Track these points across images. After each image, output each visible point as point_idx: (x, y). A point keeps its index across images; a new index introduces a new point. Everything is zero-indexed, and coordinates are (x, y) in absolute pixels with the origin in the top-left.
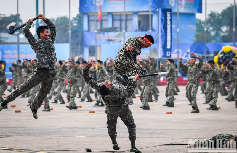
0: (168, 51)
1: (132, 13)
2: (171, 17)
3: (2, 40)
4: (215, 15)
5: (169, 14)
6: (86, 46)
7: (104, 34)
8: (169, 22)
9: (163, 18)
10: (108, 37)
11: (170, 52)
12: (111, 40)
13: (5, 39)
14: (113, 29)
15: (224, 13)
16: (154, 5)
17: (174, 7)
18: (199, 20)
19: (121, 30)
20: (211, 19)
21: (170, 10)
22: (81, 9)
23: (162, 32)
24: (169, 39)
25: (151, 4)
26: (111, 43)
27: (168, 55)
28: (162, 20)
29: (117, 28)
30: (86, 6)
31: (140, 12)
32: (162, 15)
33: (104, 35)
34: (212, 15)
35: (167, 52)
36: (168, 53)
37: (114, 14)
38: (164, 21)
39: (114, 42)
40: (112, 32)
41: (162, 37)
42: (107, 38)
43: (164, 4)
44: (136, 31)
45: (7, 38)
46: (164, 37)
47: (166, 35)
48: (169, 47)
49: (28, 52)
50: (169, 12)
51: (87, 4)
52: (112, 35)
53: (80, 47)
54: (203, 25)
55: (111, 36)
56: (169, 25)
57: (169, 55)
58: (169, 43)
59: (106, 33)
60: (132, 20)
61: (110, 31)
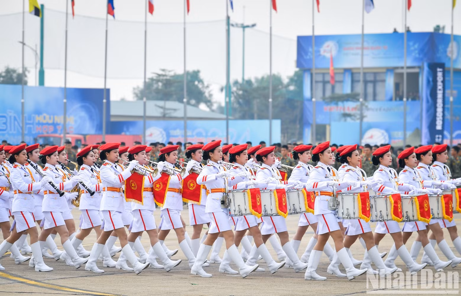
0: (439, 134)
1: (384, 70)
2: (444, 76)
3: (167, 114)
5: (440, 71)
6: (308, 124)
7: (337, 104)
8: (440, 85)
9: (431, 79)
10: (344, 109)
11: (440, 136)
12: (349, 115)
13: (172, 111)
14: (352, 97)
16: (421, 56)
17: (456, 60)
19: (365, 98)
21: (442, 66)
22: (299, 63)
23: (428, 101)
24: (439, 114)
25: (417, 56)
26: (349, 119)
27: (437, 140)
28: (428, 82)
29: (358, 95)
30: (308, 57)
31: (397, 68)
32: (429, 73)
33: (337, 107)
35: (437, 136)
36: (439, 138)
37: (354, 71)
38: (431, 83)
39: (353, 117)
40: (352, 101)
41: (428, 111)
42: (342, 112)
43: (439, 55)
44: (391, 100)
45: (175, 110)
46: (432, 110)
47: (436, 108)
48: (439, 127)
49: (209, 134)
50: (440, 68)
51: (309, 54)
52: (350, 106)
53: (298, 126)
55: (348, 108)
56: (440, 90)
57: (440, 140)
58: (440, 120)
59: (340, 104)
60: (384, 81)
61: (347, 100)
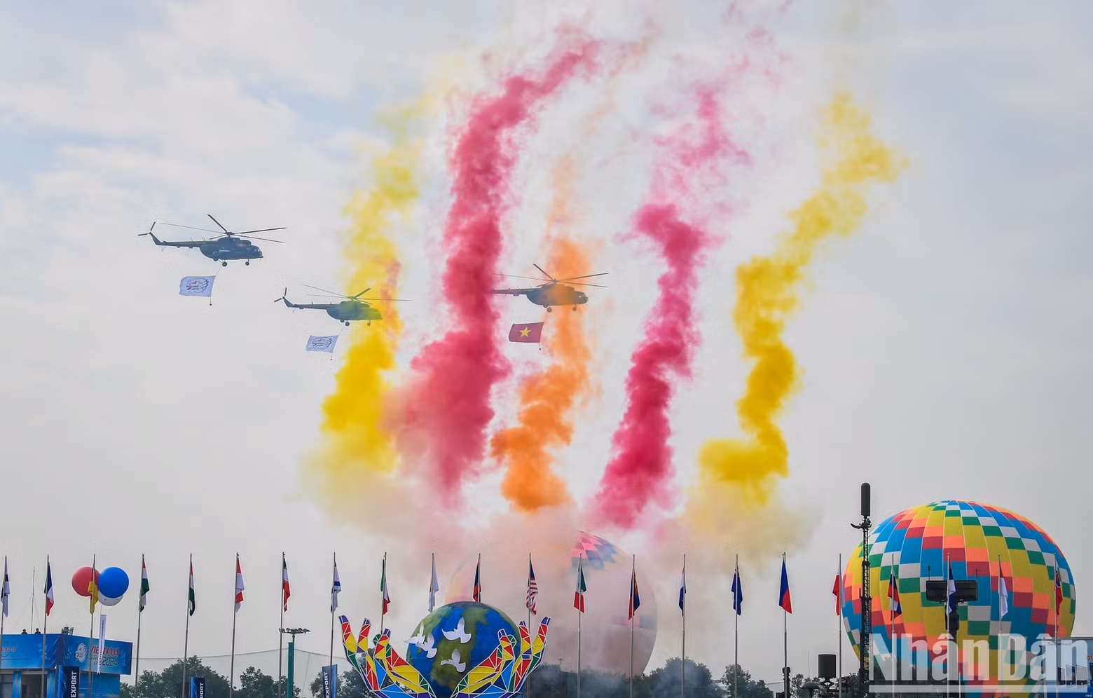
1: (12, 673)
2: (78, 680)
4: (152, 677)
5: (74, 675)
9: (65, 683)
15: (167, 674)
16: (49, 659)
17: (84, 663)
18: (125, 685)
20: (144, 684)
21: (76, 669)
25: (46, 659)
28: (62, 685)
31: (25, 670)
32: (63, 676)
34: (147, 677)
43: (67, 659)
50: (74, 671)
54: (131, 693)
